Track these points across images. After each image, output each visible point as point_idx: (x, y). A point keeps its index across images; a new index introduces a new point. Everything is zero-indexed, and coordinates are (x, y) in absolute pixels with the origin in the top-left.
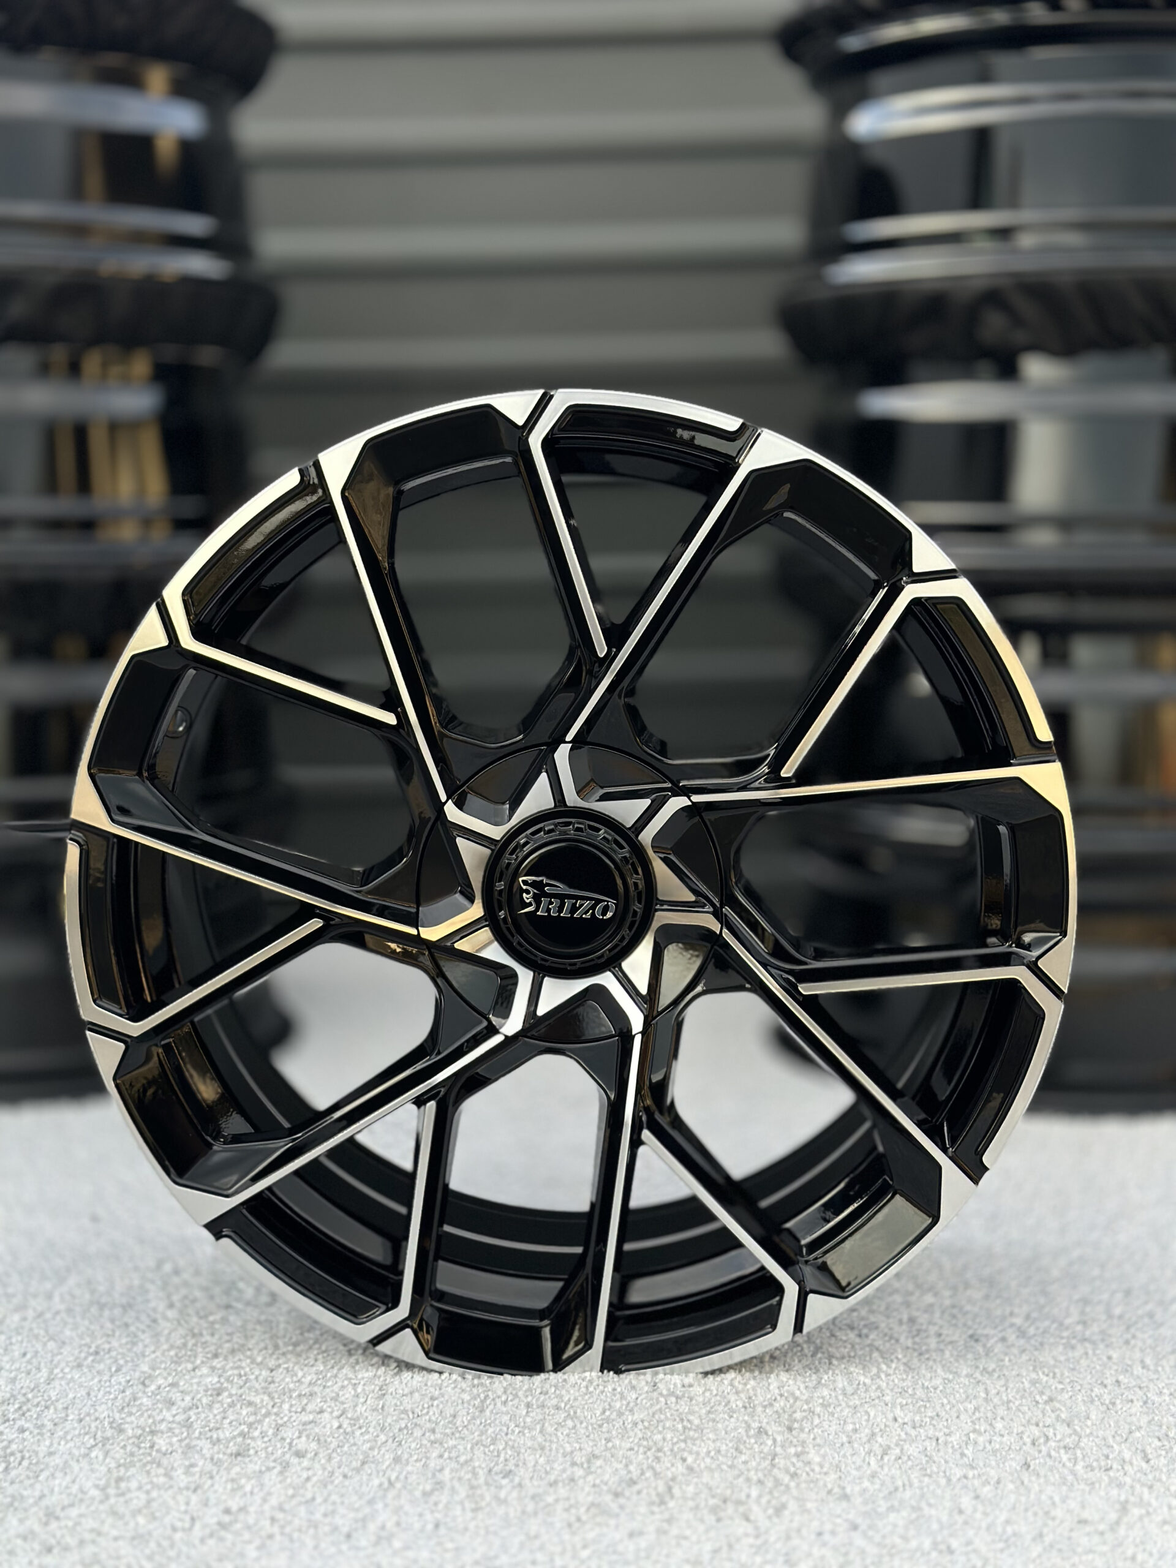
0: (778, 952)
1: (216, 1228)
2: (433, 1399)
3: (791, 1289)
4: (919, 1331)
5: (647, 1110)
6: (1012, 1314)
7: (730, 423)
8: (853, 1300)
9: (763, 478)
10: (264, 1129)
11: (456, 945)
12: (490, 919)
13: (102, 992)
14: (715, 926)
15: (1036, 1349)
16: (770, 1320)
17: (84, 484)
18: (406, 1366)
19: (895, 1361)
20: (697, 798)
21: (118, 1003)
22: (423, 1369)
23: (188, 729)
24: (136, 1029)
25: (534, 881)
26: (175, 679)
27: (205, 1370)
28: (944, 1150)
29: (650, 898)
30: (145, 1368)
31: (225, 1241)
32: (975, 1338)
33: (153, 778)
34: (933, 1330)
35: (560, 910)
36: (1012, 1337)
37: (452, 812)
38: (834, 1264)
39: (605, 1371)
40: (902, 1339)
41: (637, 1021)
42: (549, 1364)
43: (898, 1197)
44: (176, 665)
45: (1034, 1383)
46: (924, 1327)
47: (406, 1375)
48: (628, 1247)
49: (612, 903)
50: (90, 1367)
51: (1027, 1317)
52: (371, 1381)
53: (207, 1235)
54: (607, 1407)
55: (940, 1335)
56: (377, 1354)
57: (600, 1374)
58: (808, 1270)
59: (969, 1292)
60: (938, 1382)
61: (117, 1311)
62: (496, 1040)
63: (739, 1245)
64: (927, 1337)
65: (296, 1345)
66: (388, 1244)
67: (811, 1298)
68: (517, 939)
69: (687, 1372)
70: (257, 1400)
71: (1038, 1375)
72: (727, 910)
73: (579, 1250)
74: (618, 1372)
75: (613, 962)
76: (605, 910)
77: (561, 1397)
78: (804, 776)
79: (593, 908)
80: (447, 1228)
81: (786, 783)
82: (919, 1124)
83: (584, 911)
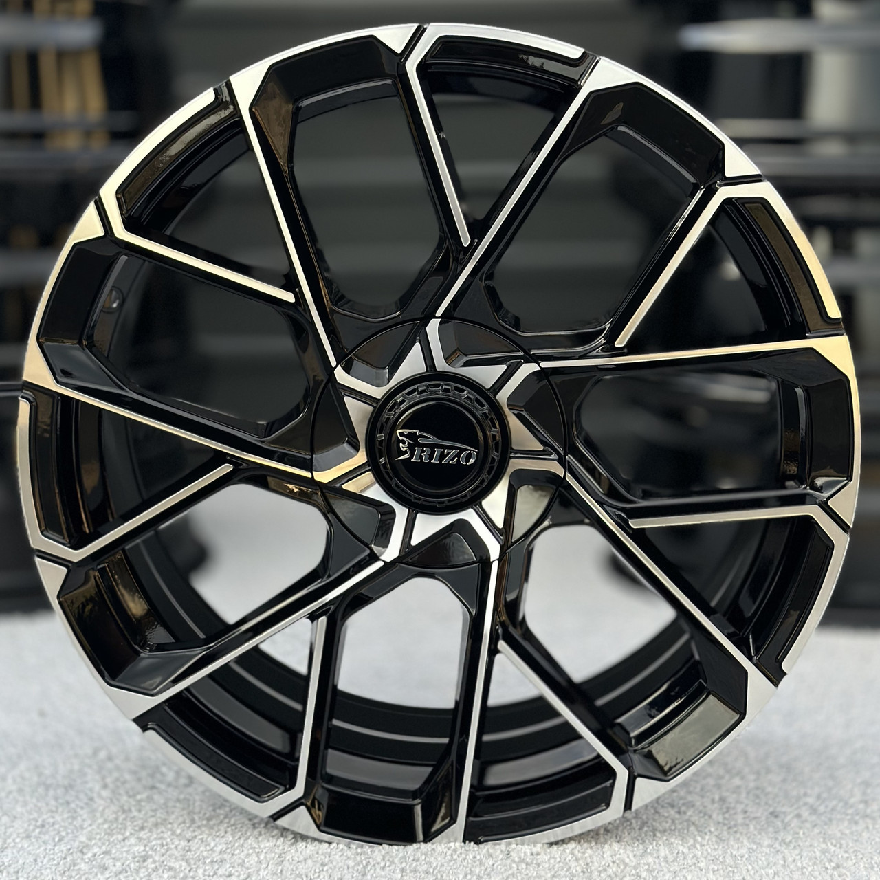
0: (612, 493)
1: (143, 721)
2: (323, 865)
3: (622, 773)
4: (728, 810)
5: (503, 624)
6: (805, 795)
7: (574, 52)
8: (674, 783)
9: (600, 98)
10: (183, 640)
11: (344, 487)
12: (372, 464)
13: (49, 524)
14: (559, 471)
15: (826, 824)
16: (605, 799)
17: (36, 101)
18: (300, 837)
19: (709, 833)
20: (544, 364)
21: (61, 533)
22: (315, 839)
23: (121, 306)
24: (77, 555)
25: (409, 433)
26: (110, 263)
27: (133, 841)
28: (750, 658)
29: (505, 448)
30: (83, 839)
31: (151, 733)
32: (774, 815)
33: (91, 346)
34: (740, 808)
35: (431, 457)
36: (805, 813)
37: (340, 375)
38: (658, 753)
39: (467, 842)
40: (714, 816)
41: (494, 549)
42: (421, 836)
43: (711, 697)
44: (110, 251)
45: (824, 852)
46: (732, 805)
47: (301, 845)
48: (487, 738)
49: (474, 452)
50: (37, 838)
51: (819, 797)
52: (271, 850)
53: (135, 728)
54: (469, 872)
55: (745, 812)
56: (277, 827)
57: (463, 844)
58: (636, 758)
59: (770, 777)
60: (744, 851)
61: (60, 792)
62: (378, 565)
63: (578, 737)
64: (735, 814)
65: (209, 819)
66: (287, 736)
67: (639, 780)
68: (395, 481)
69: (535, 843)
70: (177, 866)
71: (827, 845)
72: (570, 458)
73: (446, 741)
74: (478, 842)
75: (475, 501)
76: (468, 457)
77: (430, 863)
78: (634, 346)
79: (458, 455)
80: (335, 722)
81: (619, 352)
82: (729, 637)
83: (450, 458)
